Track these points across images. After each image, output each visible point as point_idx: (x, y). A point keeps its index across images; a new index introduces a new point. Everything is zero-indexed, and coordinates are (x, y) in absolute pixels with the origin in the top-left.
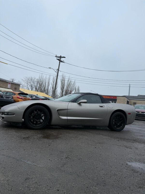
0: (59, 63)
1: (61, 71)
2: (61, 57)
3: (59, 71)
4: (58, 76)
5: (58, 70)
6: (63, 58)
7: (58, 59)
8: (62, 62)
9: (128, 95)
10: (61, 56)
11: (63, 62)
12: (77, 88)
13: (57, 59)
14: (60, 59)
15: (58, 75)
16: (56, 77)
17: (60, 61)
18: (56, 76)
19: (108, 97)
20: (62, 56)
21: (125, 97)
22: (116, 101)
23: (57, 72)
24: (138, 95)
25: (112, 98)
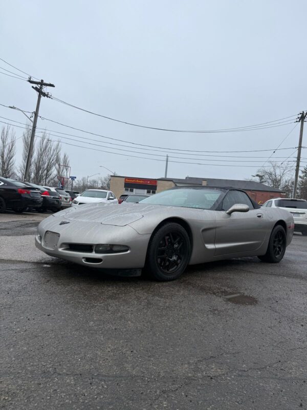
0: (37, 98)
1: (43, 119)
2: (42, 83)
3: (38, 117)
4: (37, 130)
5: (36, 114)
6: (48, 87)
7: (36, 89)
8: (44, 95)
9: (164, 177)
10: (42, 81)
11: (48, 97)
12: (62, 157)
13: (33, 87)
14: (40, 88)
15: (34, 127)
16: (31, 131)
17: (41, 93)
18: (31, 128)
19: (141, 182)
20: (45, 82)
21: (172, 182)
22: (156, 189)
23: (33, 119)
24: (186, 178)
25: (149, 182)
